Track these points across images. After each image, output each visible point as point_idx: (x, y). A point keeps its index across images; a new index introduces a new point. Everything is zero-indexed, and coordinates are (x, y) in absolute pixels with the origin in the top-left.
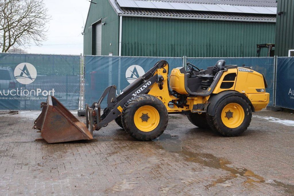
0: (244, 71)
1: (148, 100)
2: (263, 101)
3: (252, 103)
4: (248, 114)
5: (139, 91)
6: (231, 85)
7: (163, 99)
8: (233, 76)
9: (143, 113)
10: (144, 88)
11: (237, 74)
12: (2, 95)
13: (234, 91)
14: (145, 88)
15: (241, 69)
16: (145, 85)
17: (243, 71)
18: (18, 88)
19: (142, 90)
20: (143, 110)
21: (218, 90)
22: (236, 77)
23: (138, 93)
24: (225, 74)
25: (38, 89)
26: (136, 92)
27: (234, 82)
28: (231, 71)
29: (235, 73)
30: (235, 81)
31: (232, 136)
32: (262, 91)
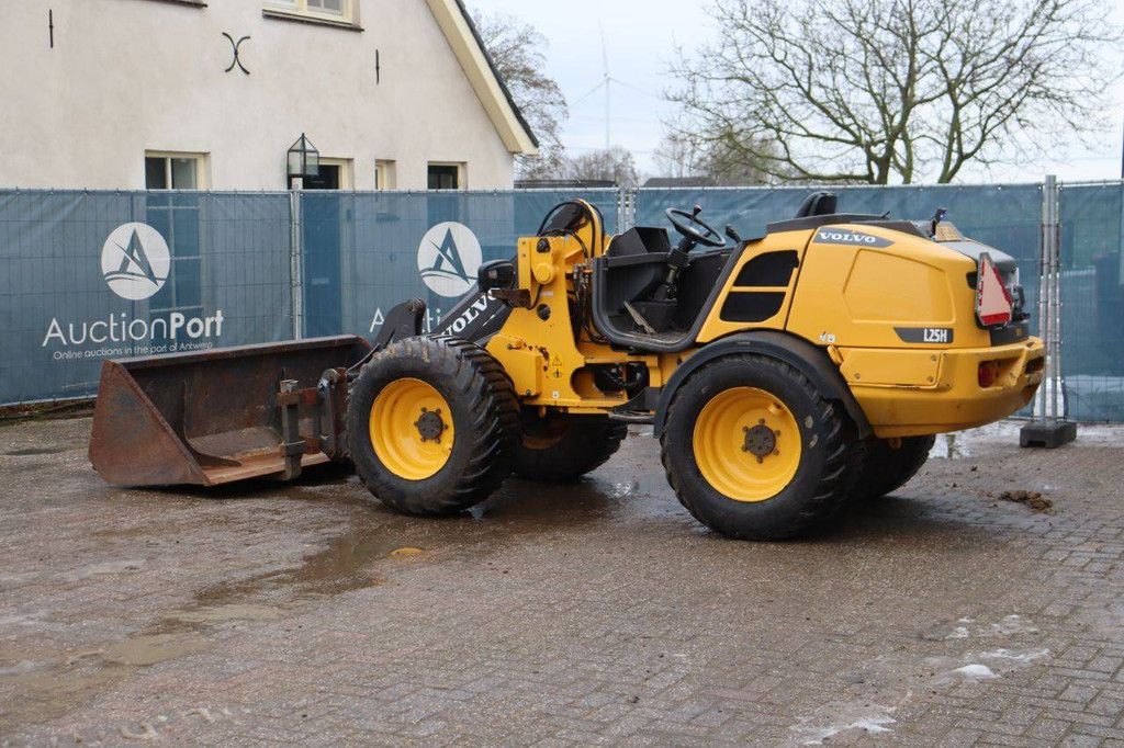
0: (840, 242)
2: (918, 389)
3: (856, 392)
4: (813, 444)
5: (459, 325)
6: (772, 304)
8: (782, 265)
9: (424, 410)
10: (477, 314)
11: (800, 256)
13: (784, 332)
14: (479, 311)
15: (827, 232)
17: (835, 242)
19: (471, 319)
20: (425, 397)
21: (713, 327)
22: (795, 270)
23: (457, 329)
24: (750, 254)
26: (449, 329)
27: (783, 294)
28: (775, 242)
29: (794, 253)
30: (788, 290)
31: (743, 538)
32: (931, 339)
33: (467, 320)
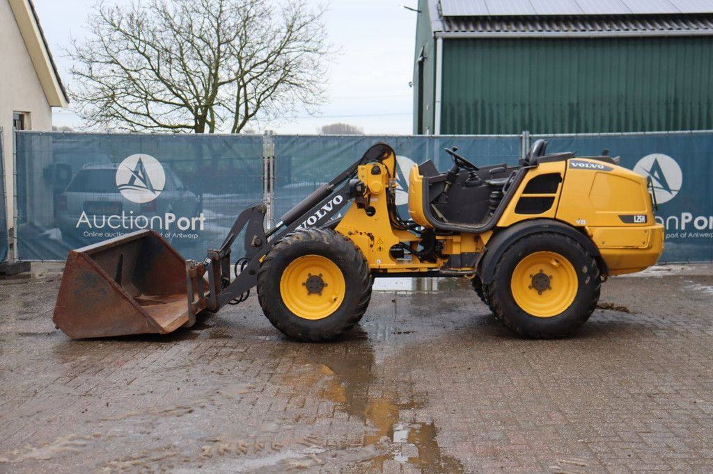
0: (584, 168)
1: (315, 242)
2: (637, 248)
3: (602, 252)
4: (587, 282)
5: (312, 220)
6: (547, 203)
7: (376, 239)
8: (552, 181)
9: (310, 275)
10: (325, 213)
11: (562, 176)
12: (91, 227)
13: (555, 219)
14: (326, 211)
15: (575, 162)
16: (329, 206)
17: (580, 168)
18: (123, 212)
19: (320, 216)
21: (509, 216)
22: (560, 184)
23: (310, 223)
24: (530, 175)
25: (167, 215)
26: (304, 223)
27: (553, 198)
28: (545, 168)
29: (558, 174)
30: (556, 195)
31: (542, 338)
32: (638, 221)
33: (317, 217)
